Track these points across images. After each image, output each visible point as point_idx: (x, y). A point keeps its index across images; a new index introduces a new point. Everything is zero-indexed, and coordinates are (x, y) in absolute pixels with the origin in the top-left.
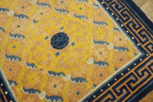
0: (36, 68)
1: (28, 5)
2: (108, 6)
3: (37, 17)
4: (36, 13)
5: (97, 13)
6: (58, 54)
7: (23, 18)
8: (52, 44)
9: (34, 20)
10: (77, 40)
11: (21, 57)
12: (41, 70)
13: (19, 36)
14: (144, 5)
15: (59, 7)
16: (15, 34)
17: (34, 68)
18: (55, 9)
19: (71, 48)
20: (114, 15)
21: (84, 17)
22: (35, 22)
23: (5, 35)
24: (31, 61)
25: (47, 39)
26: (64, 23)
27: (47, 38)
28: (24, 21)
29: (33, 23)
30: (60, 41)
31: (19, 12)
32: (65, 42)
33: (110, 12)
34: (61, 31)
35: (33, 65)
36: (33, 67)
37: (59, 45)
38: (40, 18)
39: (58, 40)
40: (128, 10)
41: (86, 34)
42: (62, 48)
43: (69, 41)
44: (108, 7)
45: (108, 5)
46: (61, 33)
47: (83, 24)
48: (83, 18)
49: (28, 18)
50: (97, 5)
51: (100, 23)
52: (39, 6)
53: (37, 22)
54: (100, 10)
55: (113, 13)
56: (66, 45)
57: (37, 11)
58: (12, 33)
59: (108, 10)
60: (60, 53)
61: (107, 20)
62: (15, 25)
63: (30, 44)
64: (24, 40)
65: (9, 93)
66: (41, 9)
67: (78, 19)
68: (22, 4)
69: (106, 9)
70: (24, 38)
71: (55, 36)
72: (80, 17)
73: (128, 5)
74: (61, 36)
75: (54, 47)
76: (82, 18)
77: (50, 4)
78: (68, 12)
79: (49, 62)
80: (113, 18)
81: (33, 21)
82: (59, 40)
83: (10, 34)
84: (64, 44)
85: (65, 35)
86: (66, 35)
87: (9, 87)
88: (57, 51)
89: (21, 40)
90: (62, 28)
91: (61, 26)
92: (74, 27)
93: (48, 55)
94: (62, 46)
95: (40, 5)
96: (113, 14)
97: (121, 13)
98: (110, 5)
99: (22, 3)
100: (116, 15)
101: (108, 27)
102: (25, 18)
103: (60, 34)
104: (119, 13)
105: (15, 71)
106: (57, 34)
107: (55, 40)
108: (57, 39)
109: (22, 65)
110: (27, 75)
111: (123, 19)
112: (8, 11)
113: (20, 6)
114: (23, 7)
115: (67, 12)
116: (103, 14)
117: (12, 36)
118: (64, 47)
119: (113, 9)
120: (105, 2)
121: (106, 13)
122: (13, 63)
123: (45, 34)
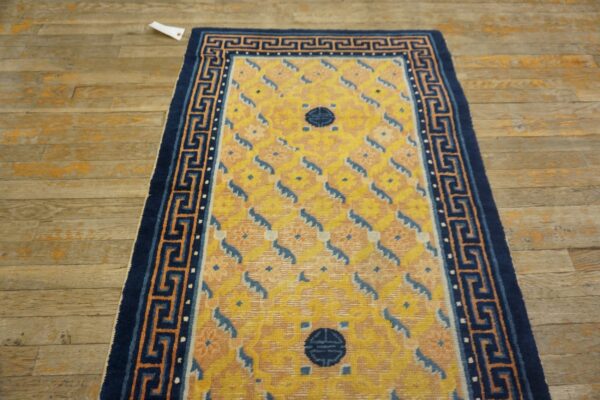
0: (252, 370)
1: (309, 237)
2: (471, 335)
3: (311, 271)
4: (315, 261)
5: (436, 336)
6: (305, 371)
7: (286, 257)
8: (307, 343)
9: (302, 274)
10: (360, 369)
11: (238, 331)
12: (258, 381)
13: (260, 288)
14: (566, 387)
15: (365, 275)
16: (256, 279)
17: (249, 369)
18: (354, 275)
19: (339, 376)
20: (474, 364)
21: (403, 327)
22: (303, 278)
23: (238, 272)
24: (251, 352)
25: (305, 329)
26: (356, 315)
27: (305, 325)
28: (285, 264)
29: (298, 278)
30: (325, 347)
31: (286, 242)
32: (334, 355)
33: (467, 351)
34: (340, 329)
35: (249, 361)
36: (247, 365)
37: (318, 355)
38: (315, 275)
39: (322, 342)
40: (516, 374)
41: (385, 367)
42: (320, 364)
43: (342, 360)
44: (469, 337)
45: (472, 332)
46: (337, 333)
47: (393, 341)
48: (399, 329)
49: (294, 262)
50: (447, 320)
51: (429, 362)
52: (328, 250)
53: (307, 281)
54: (448, 333)
55: (474, 359)
56: (332, 364)
57: (318, 258)
58: (251, 275)
59: (466, 345)
60: (311, 372)
61: (449, 366)
62: (264, 262)
63: (269, 316)
64: (262, 302)
65: (181, 384)
66: (328, 259)
67: (387, 324)
68: (300, 230)
69: (463, 340)
70: (265, 296)
71: (322, 330)
72: (394, 322)
73: (522, 363)
74: (333, 339)
75: (307, 352)
76: (397, 327)
77: (352, 259)
78: (376, 298)
79: (282, 375)
80: (465, 370)
81: (299, 275)
82: (325, 344)
83: (247, 273)
84: (329, 361)
85: (341, 342)
86: (344, 343)
87: (188, 374)
88: (308, 363)
89: (258, 299)
90: (345, 324)
91: (347, 317)
92: (369, 337)
93: (287, 360)
94: (324, 360)
95: (332, 251)
96: (471, 360)
97: (493, 370)
98: (476, 337)
99: (301, 227)
100: (478, 368)
101: (442, 383)
102: (290, 259)
103: (335, 335)
104: (489, 367)
105: (214, 351)
106: (329, 329)
107: (317, 339)
108: (323, 339)
109: (232, 348)
110: (228, 374)
111: (490, 389)
112: (270, 228)
113: (295, 230)
114: (298, 236)
115: (373, 296)
116: (449, 348)
117: (248, 279)
118: (326, 366)
120: (469, 324)
121: (457, 348)
122: (219, 332)
123: (306, 316)
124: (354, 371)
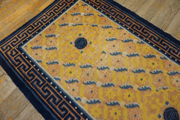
0: (91, 25)
1: (116, 64)
3: (104, 57)
4: (106, 60)
5: (56, 71)
6: (80, 35)
7: (114, 53)
8: (86, 40)
9: (105, 53)
10: (68, 46)
11: (102, 28)
12: (87, 25)
13: (110, 40)
14: (11, 92)
15: (89, 70)
16: (113, 41)
17: (92, 25)
18: (92, 66)
19: (72, 41)
21: (67, 66)
22: (103, 52)
23: (119, 38)
24: (95, 27)
26: (81, 57)
27: (91, 43)
28: (112, 51)
30: (81, 43)
31: (119, 57)
32: (77, 43)
33: (45, 75)
34: (82, 50)
35: (93, 26)
36: (93, 25)
37: (80, 40)
38: (102, 56)
39: (82, 43)
40: (28, 81)
42: (78, 39)
43: (74, 44)
44: (46, 80)
45: (47, 82)
46: (82, 49)
47: (66, 59)
48: (67, 64)
49: (111, 54)
50: (57, 79)
51: (53, 63)
52: (107, 66)
53: (102, 53)
54: (53, 76)
56: (75, 41)
57: (106, 61)
58: (116, 41)
59: (47, 77)
60: (79, 36)
61: (47, 67)
62: (117, 46)
63: (100, 37)
64: (106, 38)
65: (100, 11)
66: (104, 64)
67: (71, 62)
68: (120, 64)
69: (48, 77)
70: (106, 40)
71: (86, 45)
72: (70, 65)
73: (27, 86)
75: (84, 38)
76: (68, 64)
77: (98, 71)
78: (80, 66)
79: (84, 30)
80: (42, 69)
81: (106, 52)
83: (117, 40)
84: (77, 41)
85: (78, 47)
87: (101, 14)
88: (81, 37)
89: (107, 38)
90: (82, 52)
91: (83, 54)
92: (73, 55)
93: (86, 33)
94: (78, 40)
95: (105, 67)
96: (42, 74)
97: (35, 77)
98: (44, 82)
99: (121, 65)
100: (39, 73)
101: (47, 61)
102: (112, 53)
103: (82, 47)
104: (36, 77)
105: (102, 21)
106: (84, 47)
107: (85, 42)
108: (83, 44)
109: (100, 25)
110: (95, 21)
111: (33, 71)
112: (127, 55)
113: (121, 62)
114: (118, 61)
115: (82, 66)
116: (51, 72)
117: (115, 39)
118: (77, 40)
119: (41, 79)
120: (49, 84)
121: (48, 73)
122: (106, 24)
123: (93, 45)
124: (70, 45)
